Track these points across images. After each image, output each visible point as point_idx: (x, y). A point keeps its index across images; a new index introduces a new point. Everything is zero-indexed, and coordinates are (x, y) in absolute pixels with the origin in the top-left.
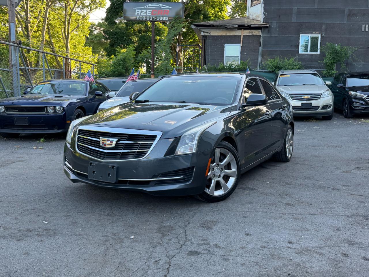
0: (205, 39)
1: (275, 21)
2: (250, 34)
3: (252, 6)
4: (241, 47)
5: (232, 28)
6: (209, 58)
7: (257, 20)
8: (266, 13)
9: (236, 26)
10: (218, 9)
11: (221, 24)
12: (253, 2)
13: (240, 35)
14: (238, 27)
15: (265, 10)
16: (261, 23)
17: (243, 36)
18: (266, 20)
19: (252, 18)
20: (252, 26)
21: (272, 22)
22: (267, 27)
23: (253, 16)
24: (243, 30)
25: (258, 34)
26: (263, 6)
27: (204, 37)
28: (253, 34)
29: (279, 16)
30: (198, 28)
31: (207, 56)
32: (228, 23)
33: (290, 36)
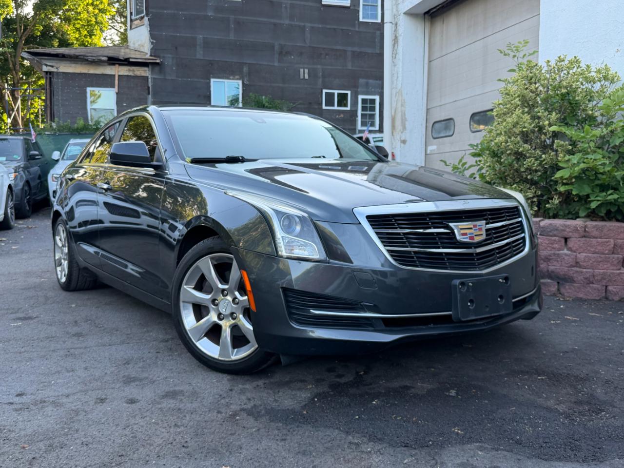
0: (50, 78)
1: (170, 55)
2: (131, 74)
3: (132, 28)
4: (117, 93)
5: (96, 61)
6: (59, 109)
7: (142, 52)
8: (154, 41)
9: (105, 59)
10: (86, 32)
11: (77, 54)
12: (134, 22)
13: (113, 73)
14: (108, 60)
15: (152, 36)
16: (148, 56)
17: (119, 76)
18: (154, 51)
19: (133, 48)
20: (131, 60)
21: (166, 55)
22: (158, 64)
23: (134, 44)
24: (117, 66)
25: (143, 74)
26: (149, 29)
27: (48, 74)
28: (135, 73)
29: (176, 48)
30: (36, 58)
31: (55, 108)
32: (90, 53)
33: (196, 80)
